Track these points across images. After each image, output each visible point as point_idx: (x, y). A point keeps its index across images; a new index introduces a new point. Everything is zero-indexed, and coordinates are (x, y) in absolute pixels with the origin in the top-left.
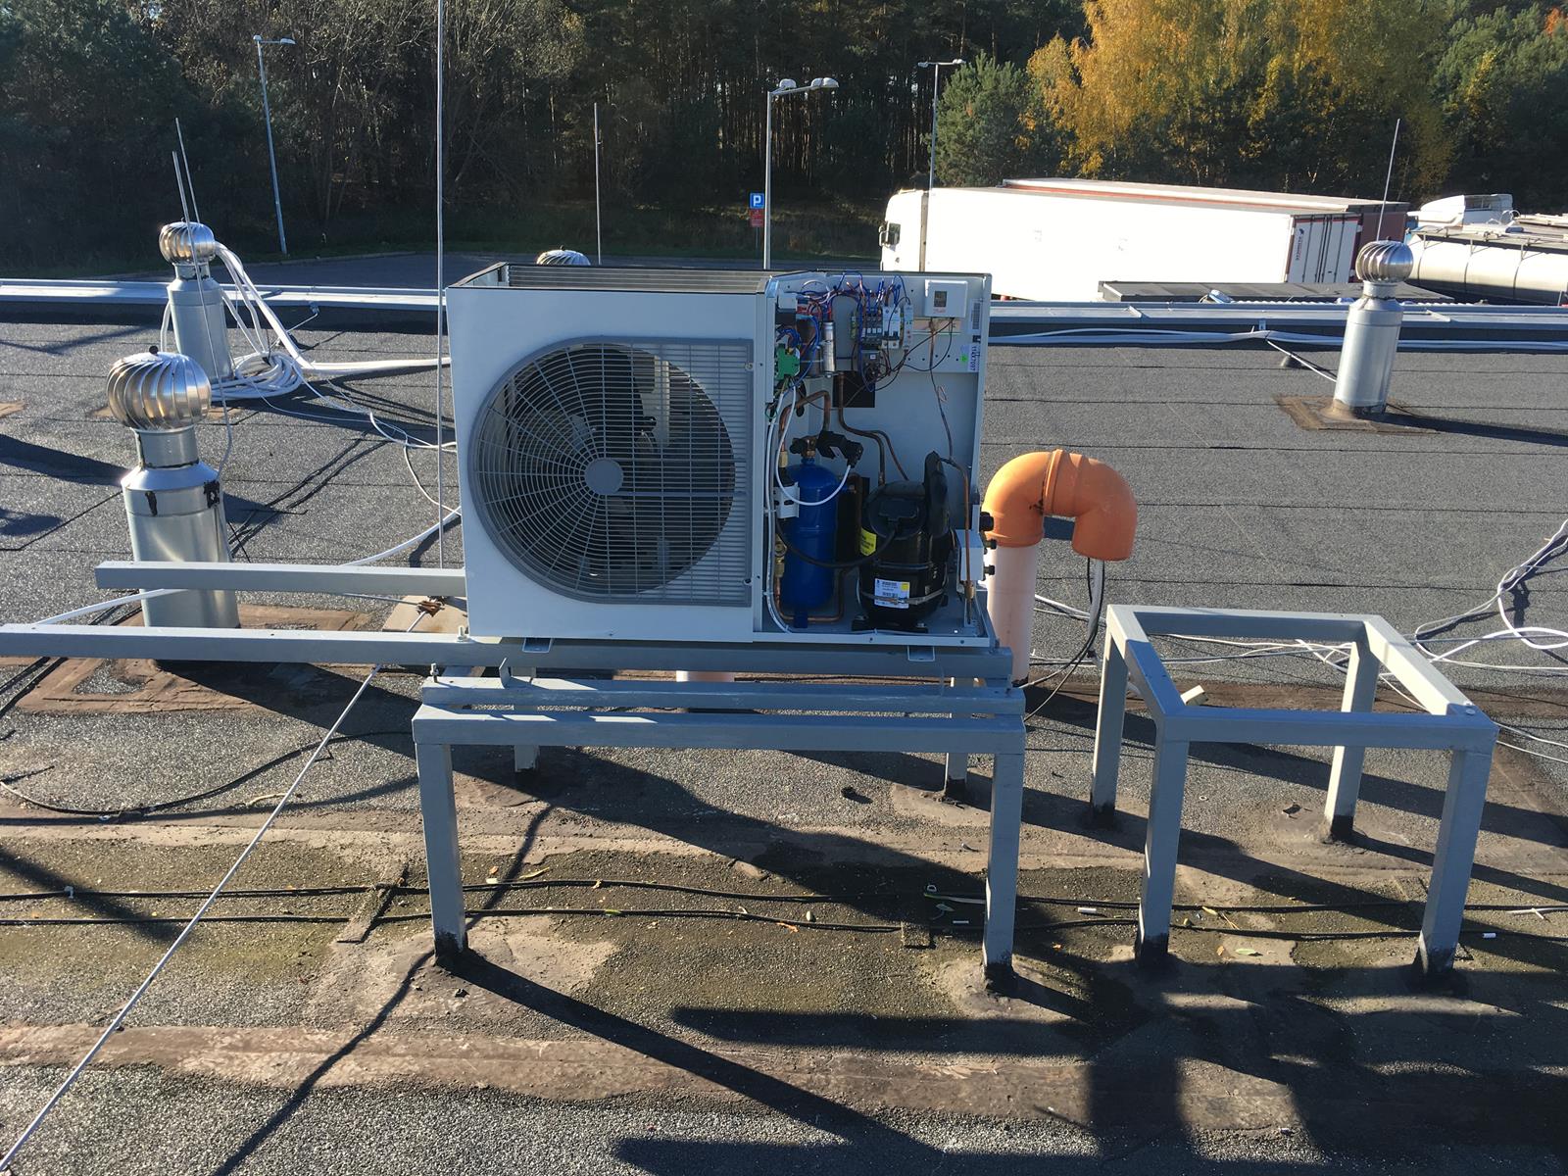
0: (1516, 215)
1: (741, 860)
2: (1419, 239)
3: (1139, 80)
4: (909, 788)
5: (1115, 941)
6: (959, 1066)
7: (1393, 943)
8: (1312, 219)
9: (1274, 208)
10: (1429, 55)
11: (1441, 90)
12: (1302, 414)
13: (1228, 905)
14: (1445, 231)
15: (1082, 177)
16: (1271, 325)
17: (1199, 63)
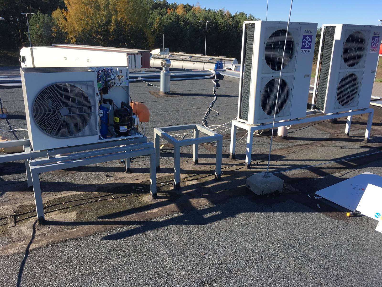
0: (170, 53)
1: (93, 192)
2: (153, 58)
3: (81, 20)
4: (118, 173)
5: (170, 187)
6: (155, 210)
7: (210, 177)
8: (131, 54)
9: (122, 52)
10: (146, 17)
11: (150, 25)
12: (155, 95)
13: (184, 177)
14: (157, 56)
15: (72, 44)
16: (142, 77)
17: (96, 17)
